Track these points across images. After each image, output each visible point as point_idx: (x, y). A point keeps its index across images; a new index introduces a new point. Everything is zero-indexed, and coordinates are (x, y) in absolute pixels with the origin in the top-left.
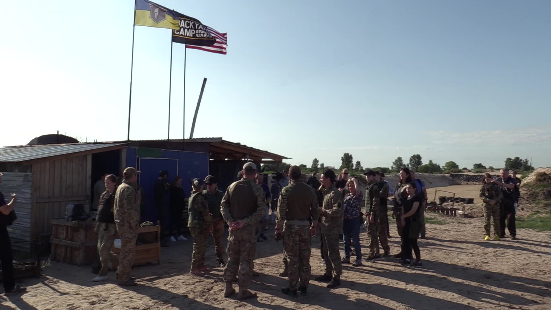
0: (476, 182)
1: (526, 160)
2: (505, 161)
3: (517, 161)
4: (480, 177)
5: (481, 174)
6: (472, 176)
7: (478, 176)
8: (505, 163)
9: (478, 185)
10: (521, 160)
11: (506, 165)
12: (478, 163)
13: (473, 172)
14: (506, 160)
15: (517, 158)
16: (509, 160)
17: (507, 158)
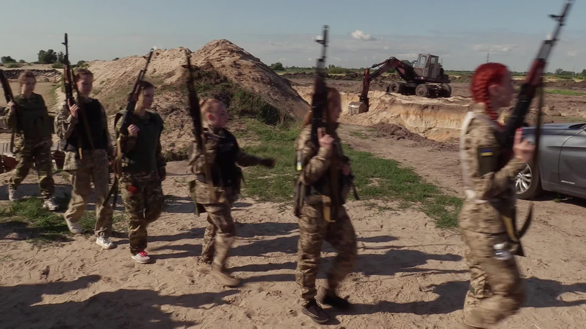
0: (12, 78)
1: (61, 53)
2: (38, 54)
3: (51, 53)
4: (16, 73)
5: (17, 69)
6: (6, 71)
7: (14, 71)
8: (38, 56)
9: (14, 82)
10: (55, 53)
11: (39, 58)
12: (7, 56)
13: (7, 66)
14: (39, 52)
15: (51, 51)
16: (42, 52)
17: (41, 50)
